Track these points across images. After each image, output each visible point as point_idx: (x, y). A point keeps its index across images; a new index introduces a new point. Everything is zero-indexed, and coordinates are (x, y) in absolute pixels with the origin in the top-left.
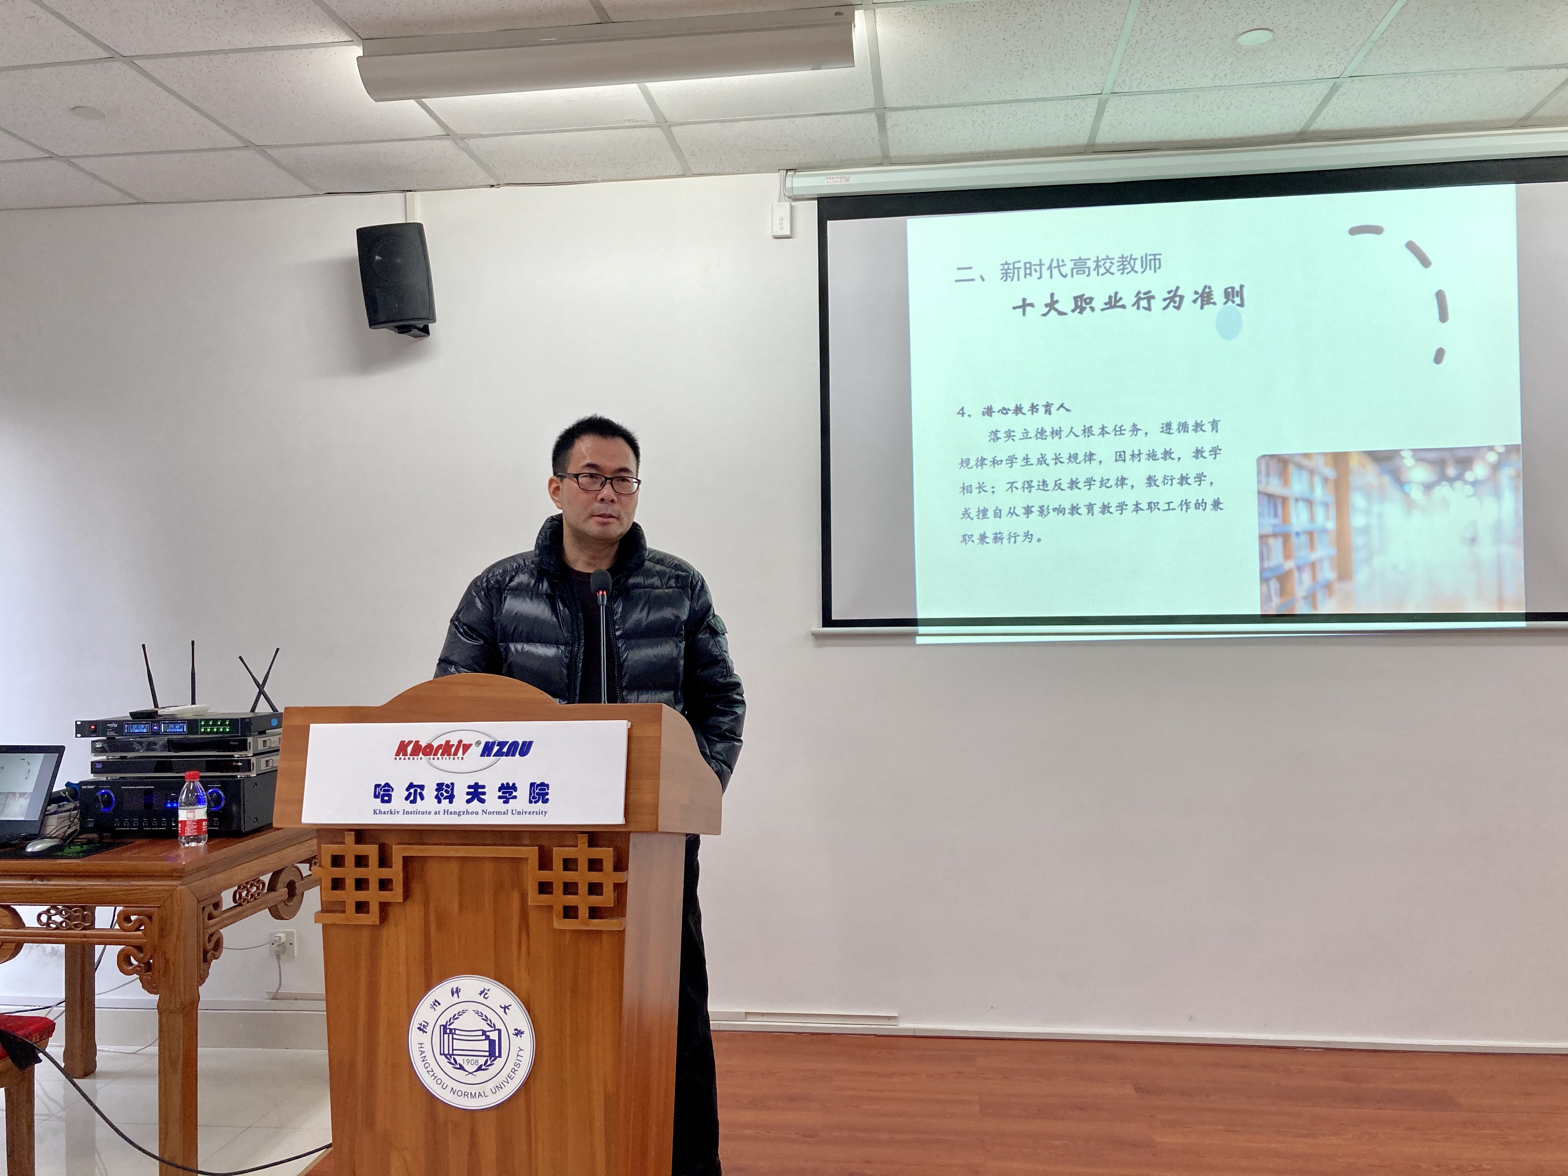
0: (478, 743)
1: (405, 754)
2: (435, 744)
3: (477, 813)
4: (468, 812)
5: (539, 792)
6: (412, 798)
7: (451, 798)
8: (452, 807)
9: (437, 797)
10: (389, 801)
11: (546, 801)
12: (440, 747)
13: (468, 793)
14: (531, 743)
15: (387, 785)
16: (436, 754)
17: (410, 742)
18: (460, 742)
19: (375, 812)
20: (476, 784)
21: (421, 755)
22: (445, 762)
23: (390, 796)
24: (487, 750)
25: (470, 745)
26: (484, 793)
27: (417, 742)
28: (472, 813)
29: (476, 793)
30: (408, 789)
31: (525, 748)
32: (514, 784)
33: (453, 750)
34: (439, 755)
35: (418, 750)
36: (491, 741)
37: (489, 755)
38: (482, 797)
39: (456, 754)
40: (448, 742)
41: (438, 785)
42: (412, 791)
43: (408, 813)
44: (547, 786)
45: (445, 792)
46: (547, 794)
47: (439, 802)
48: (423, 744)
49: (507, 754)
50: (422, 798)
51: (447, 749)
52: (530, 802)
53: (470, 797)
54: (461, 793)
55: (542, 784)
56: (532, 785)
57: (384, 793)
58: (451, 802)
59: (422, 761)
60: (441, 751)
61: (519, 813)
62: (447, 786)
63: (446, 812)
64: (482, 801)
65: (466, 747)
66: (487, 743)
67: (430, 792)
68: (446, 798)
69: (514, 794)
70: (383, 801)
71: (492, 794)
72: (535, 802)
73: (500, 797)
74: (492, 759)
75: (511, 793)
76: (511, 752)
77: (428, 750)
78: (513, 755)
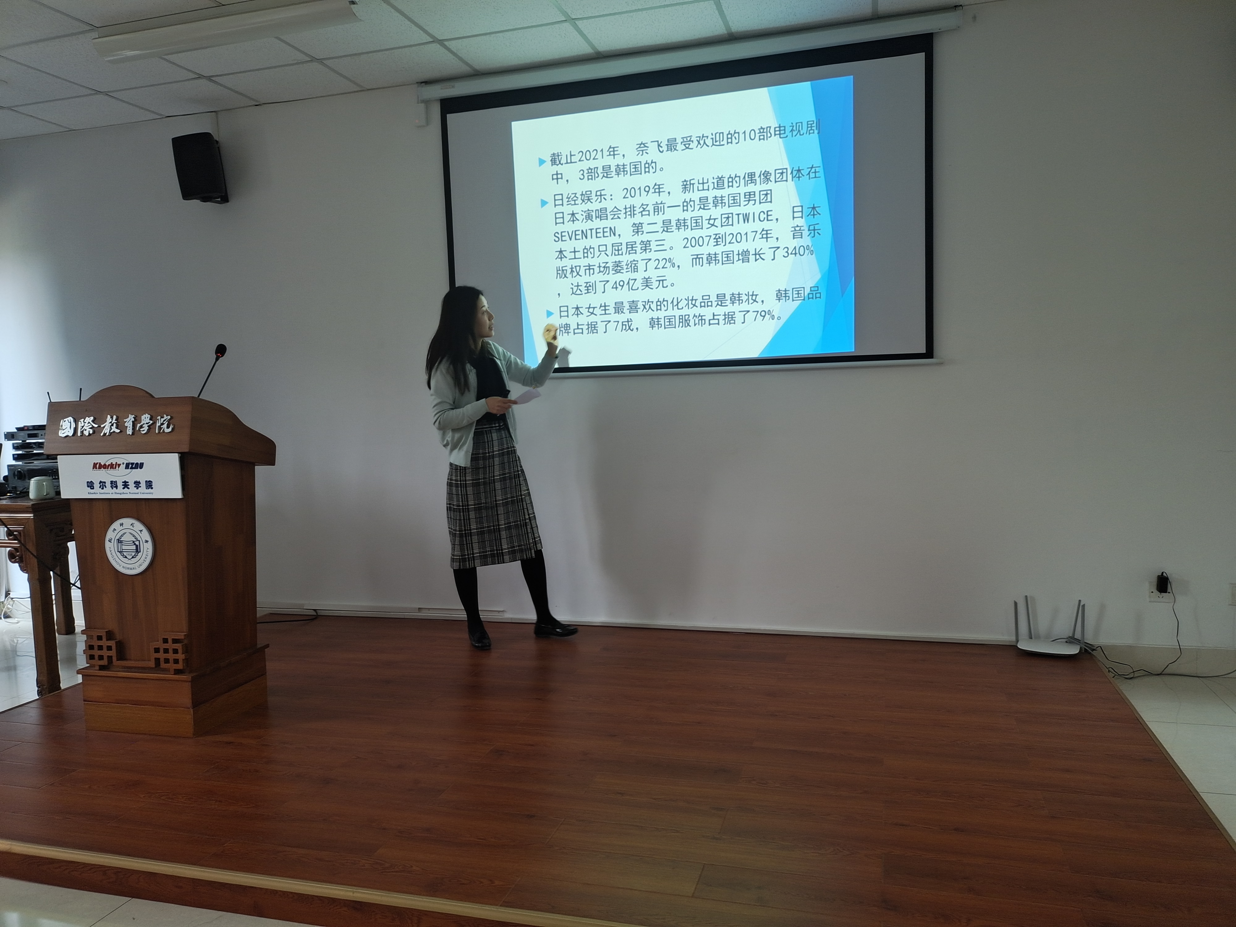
0: (123, 463)
1: (96, 468)
2: (107, 464)
3: (127, 493)
4: (124, 493)
5: (149, 485)
6: (102, 487)
7: (116, 487)
8: (117, 491)
9: (111, 487)
10: (93, 489)
11: (152, 488)
12: (109, 465)
13: (123, 485)
14: (143, 463)
15: (91, 482)
16: (108, 468)
17: (97, 463)
18: (116, 463)
19: (89, 493)
20: (125, 481)
21: (102, 469)
22: (111, 471)
23: (93, 486)
24: (127, 467)
25: (120, 464)
26: (129, 485)
27: (100, 463)
28: (125, 493)
29: (126, 485)
30: (100, 483)
31: (140, 466)
32: (139, 481)
33: (114, 466)
34: (109, 469)
35: (101, 466)
36: (128, 462)
37: (128, 469)
38: (128, 486)
39: (115, 468)
40: (112, 463)
41: (111, 481)
42: (101, 484)
43: (101, 493)
44: (152, 482)
45: (114, 484)
46: (152, 485)
47: (112, 489)
48: (103, 464)
49: (135, 468)
50: (106, 487)
51: (112, 466)
52: (146, 489)
53: (123, 487)
54: (120, 485)
55: (150, 481)
56: (146, 481)
57: (91, 485)
58: (117, 489)
59: (103, 471)
60: (109, 467)
61: (143, 493)
62: (114, 482)
63: (116, 493)
64: (129, 488)
65: (119, 465)
66: (127, 463)
67: (108, 485)
68: (115, 487)
69: (140, 485)
70: (91, 489)
71: (132, 485)
72: (149, 489)
73: (135, 487)
74: (129, 470)
75: (138, 485)
76: (136, 468)
77: (105, 467)
78: (137, 468)
